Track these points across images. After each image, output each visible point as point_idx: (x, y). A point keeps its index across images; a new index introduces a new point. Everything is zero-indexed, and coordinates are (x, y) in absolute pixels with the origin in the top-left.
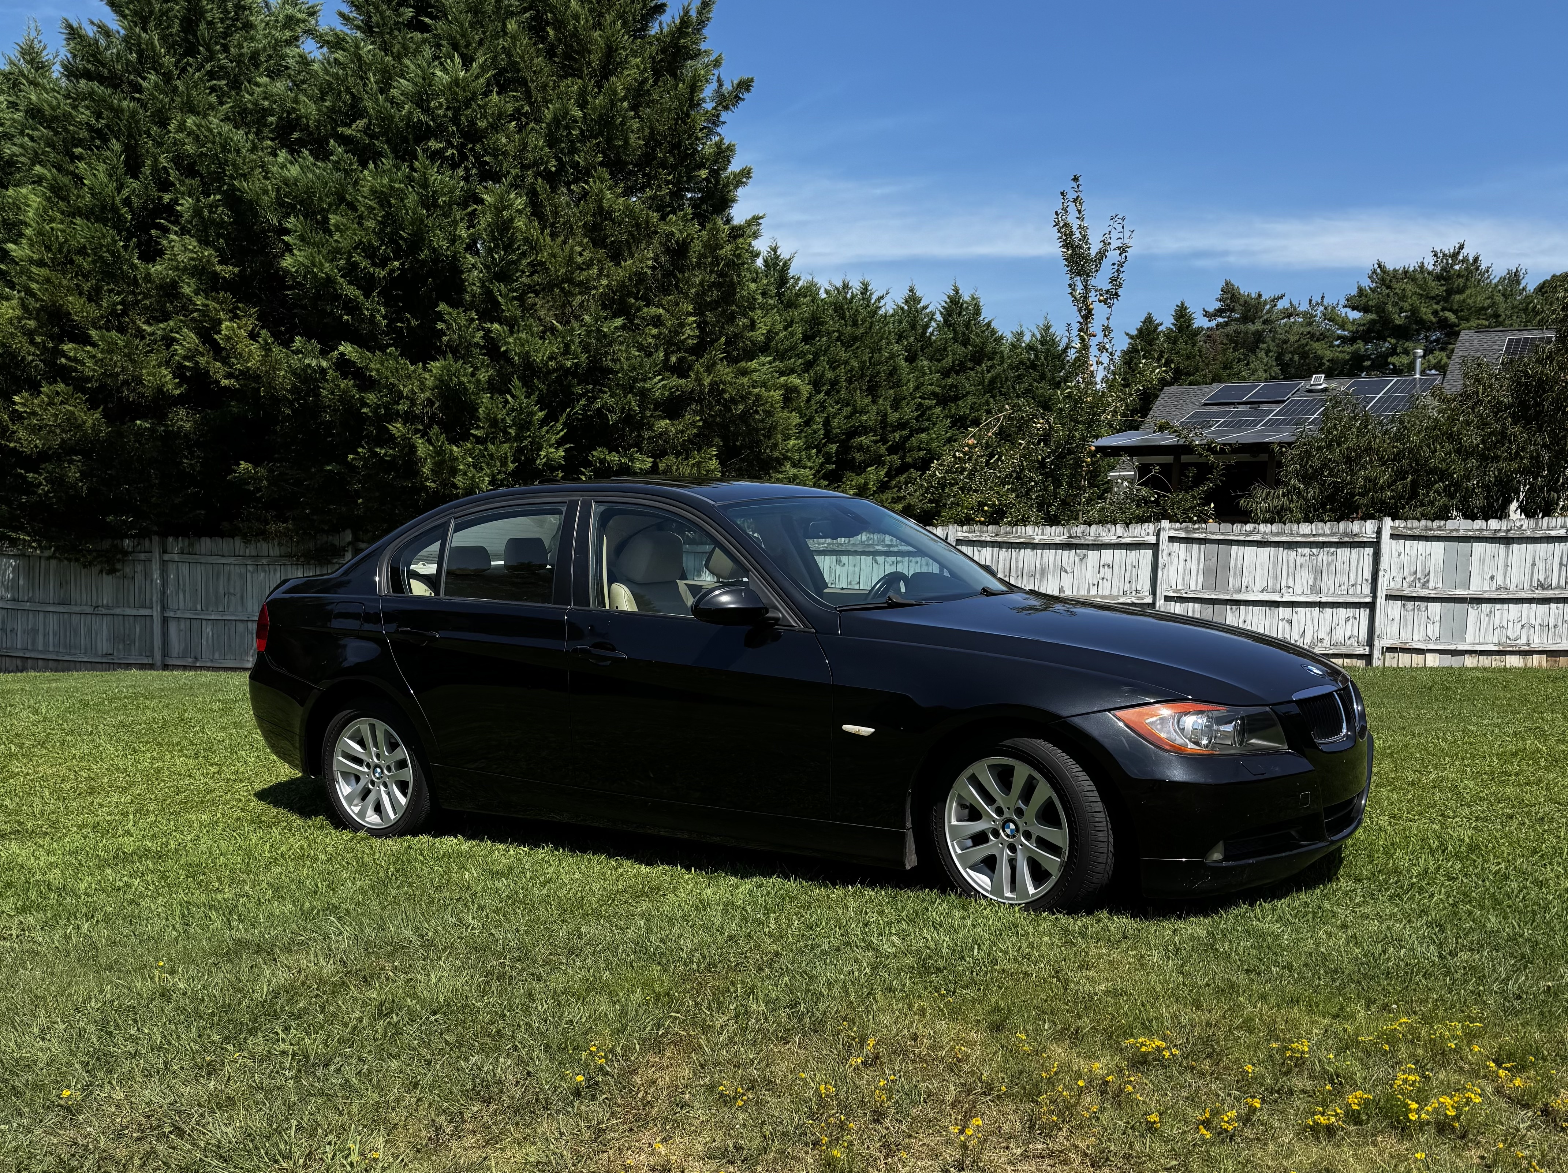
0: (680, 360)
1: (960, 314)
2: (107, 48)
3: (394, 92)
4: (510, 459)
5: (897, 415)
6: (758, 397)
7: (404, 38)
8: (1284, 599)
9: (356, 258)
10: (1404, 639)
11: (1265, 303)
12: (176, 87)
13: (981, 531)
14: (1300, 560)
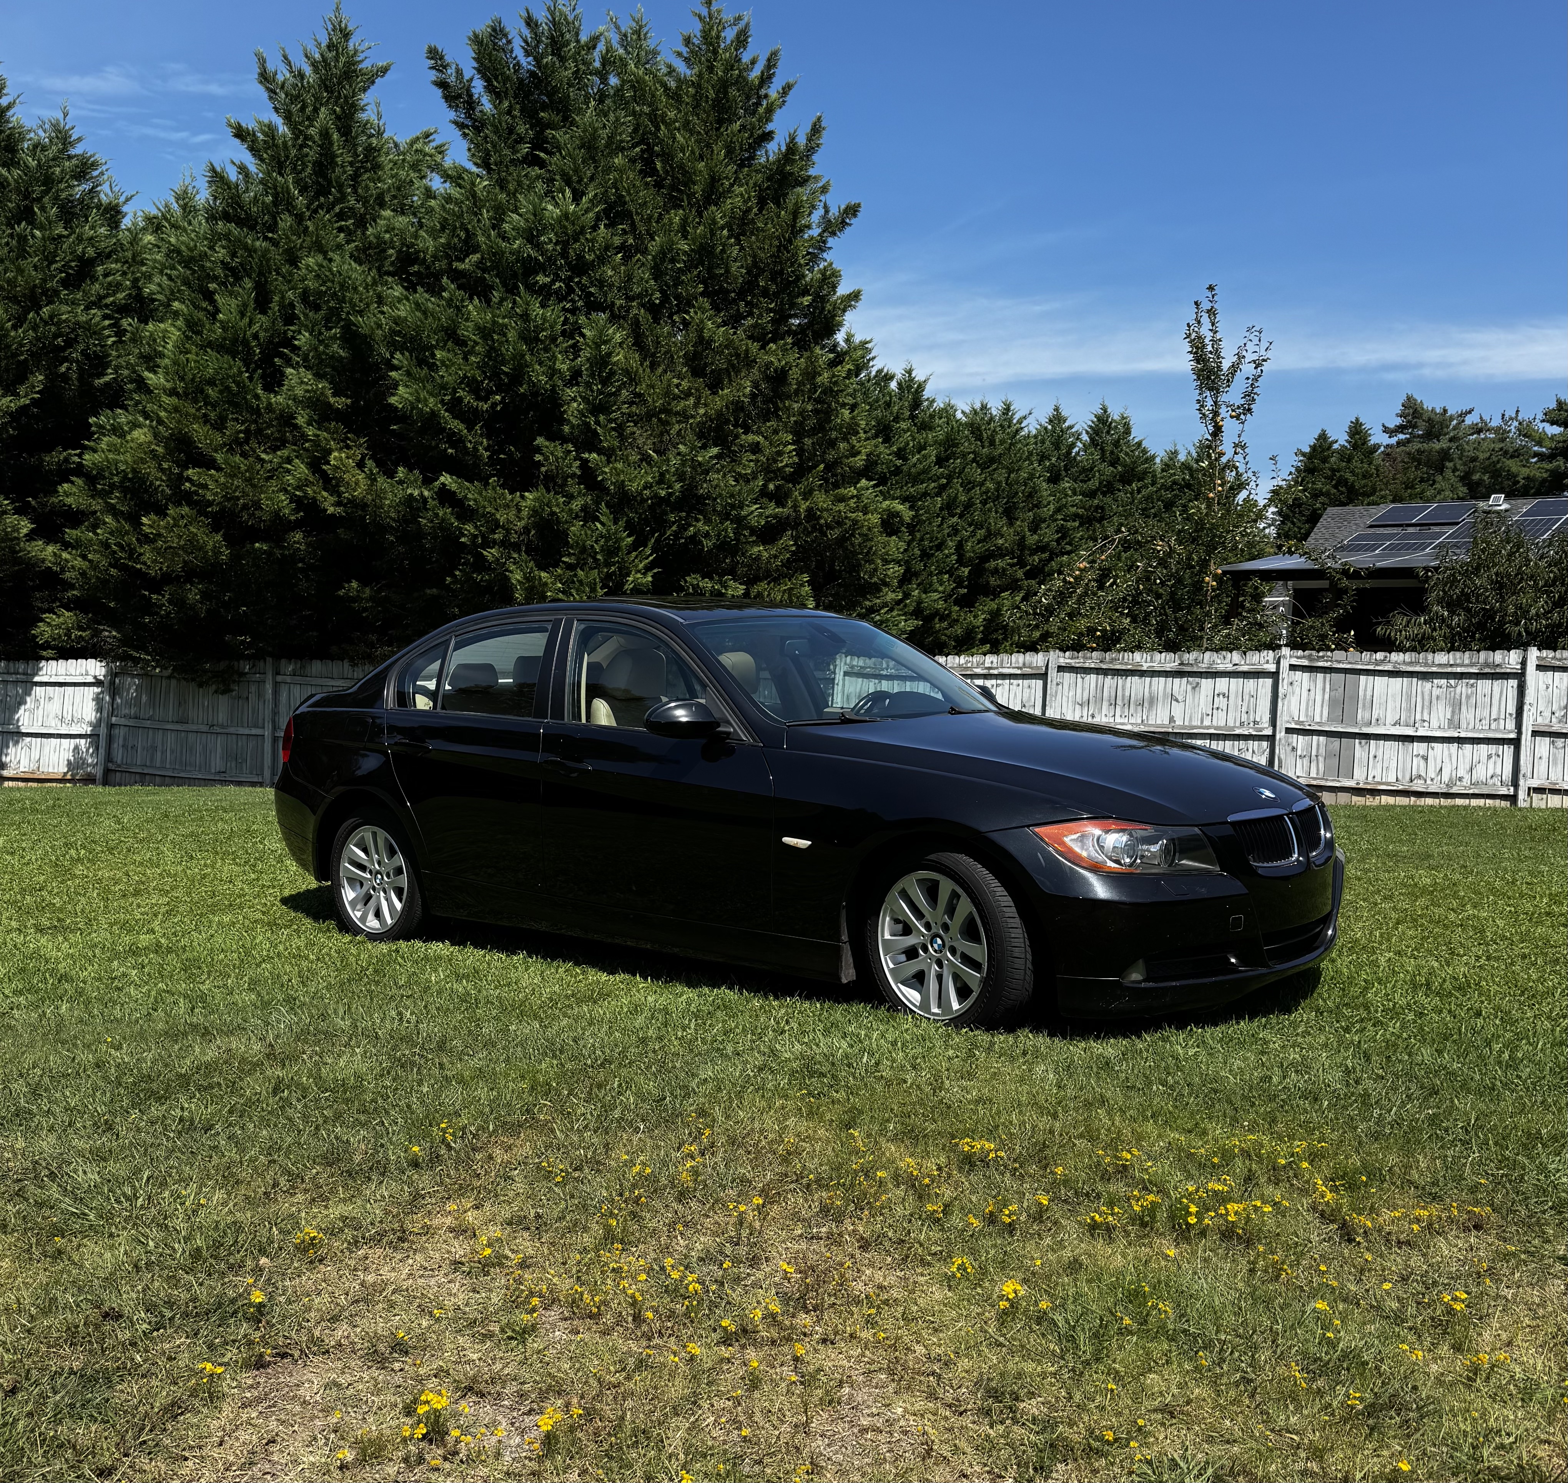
0: (777, 488)
1: (1108, 432)
2: (247, 190)
3: (506, 226)
4: (599, 585)
5: (1036, 537)
6: (855, 522)
7: (519, 176)
8: (1419, 734)
9: (460, 393)
10: (1553, 777)
11: (1451, 418)
12: (307, 228)
13: (1085, 658)
14: (1436, 692)
